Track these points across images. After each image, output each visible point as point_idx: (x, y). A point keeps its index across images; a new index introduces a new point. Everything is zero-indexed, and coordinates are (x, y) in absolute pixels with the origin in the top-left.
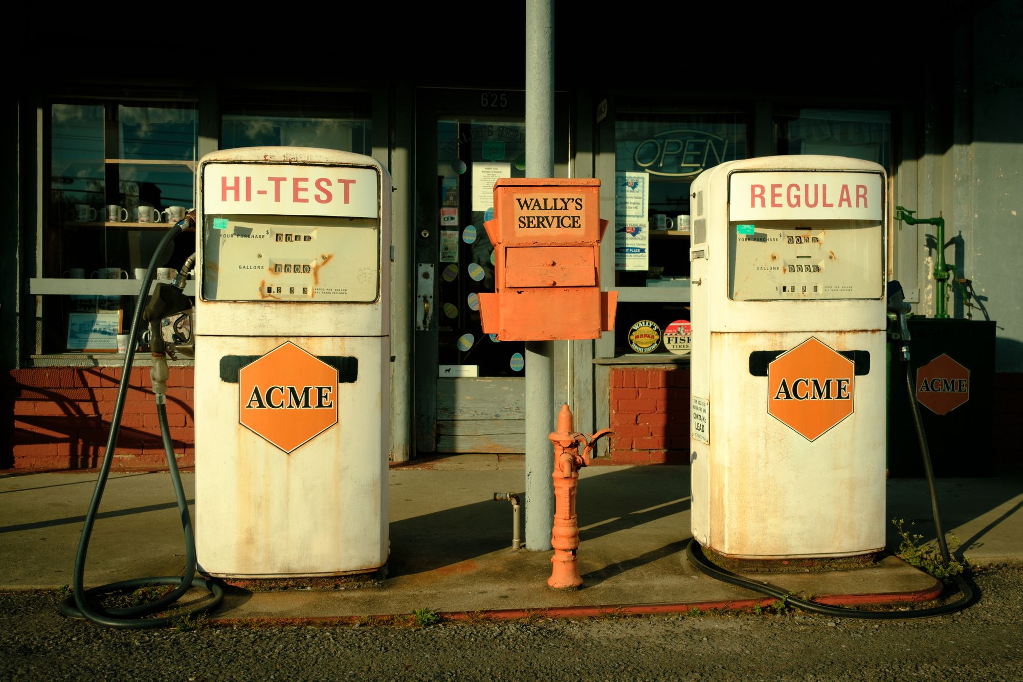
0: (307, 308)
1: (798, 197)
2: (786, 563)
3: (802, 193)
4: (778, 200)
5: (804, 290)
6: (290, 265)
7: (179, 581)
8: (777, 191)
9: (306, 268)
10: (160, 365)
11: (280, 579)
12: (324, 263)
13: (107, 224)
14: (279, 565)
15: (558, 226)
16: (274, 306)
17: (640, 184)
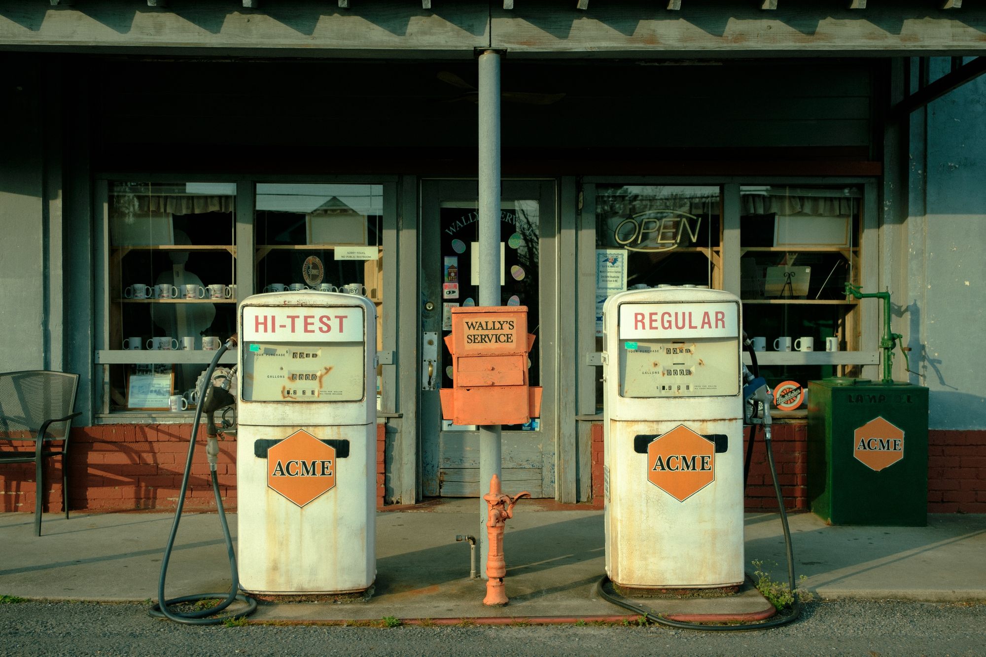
0: (314, 406)
1: (670, 322)
2: (665, 591)
3: (673, 319)
4: (654, 324)
5: (679, 388)
6: (303, 375)
7: (228, 596)
8: (654, 317)
9: (314, 377)
10: (213, 443)
11: (296, 595)
12: (326, 373)
13: (162, 301)
14: (295, 585)
15: (496, 342)
16: (291, 405)
17: (620, 260)
